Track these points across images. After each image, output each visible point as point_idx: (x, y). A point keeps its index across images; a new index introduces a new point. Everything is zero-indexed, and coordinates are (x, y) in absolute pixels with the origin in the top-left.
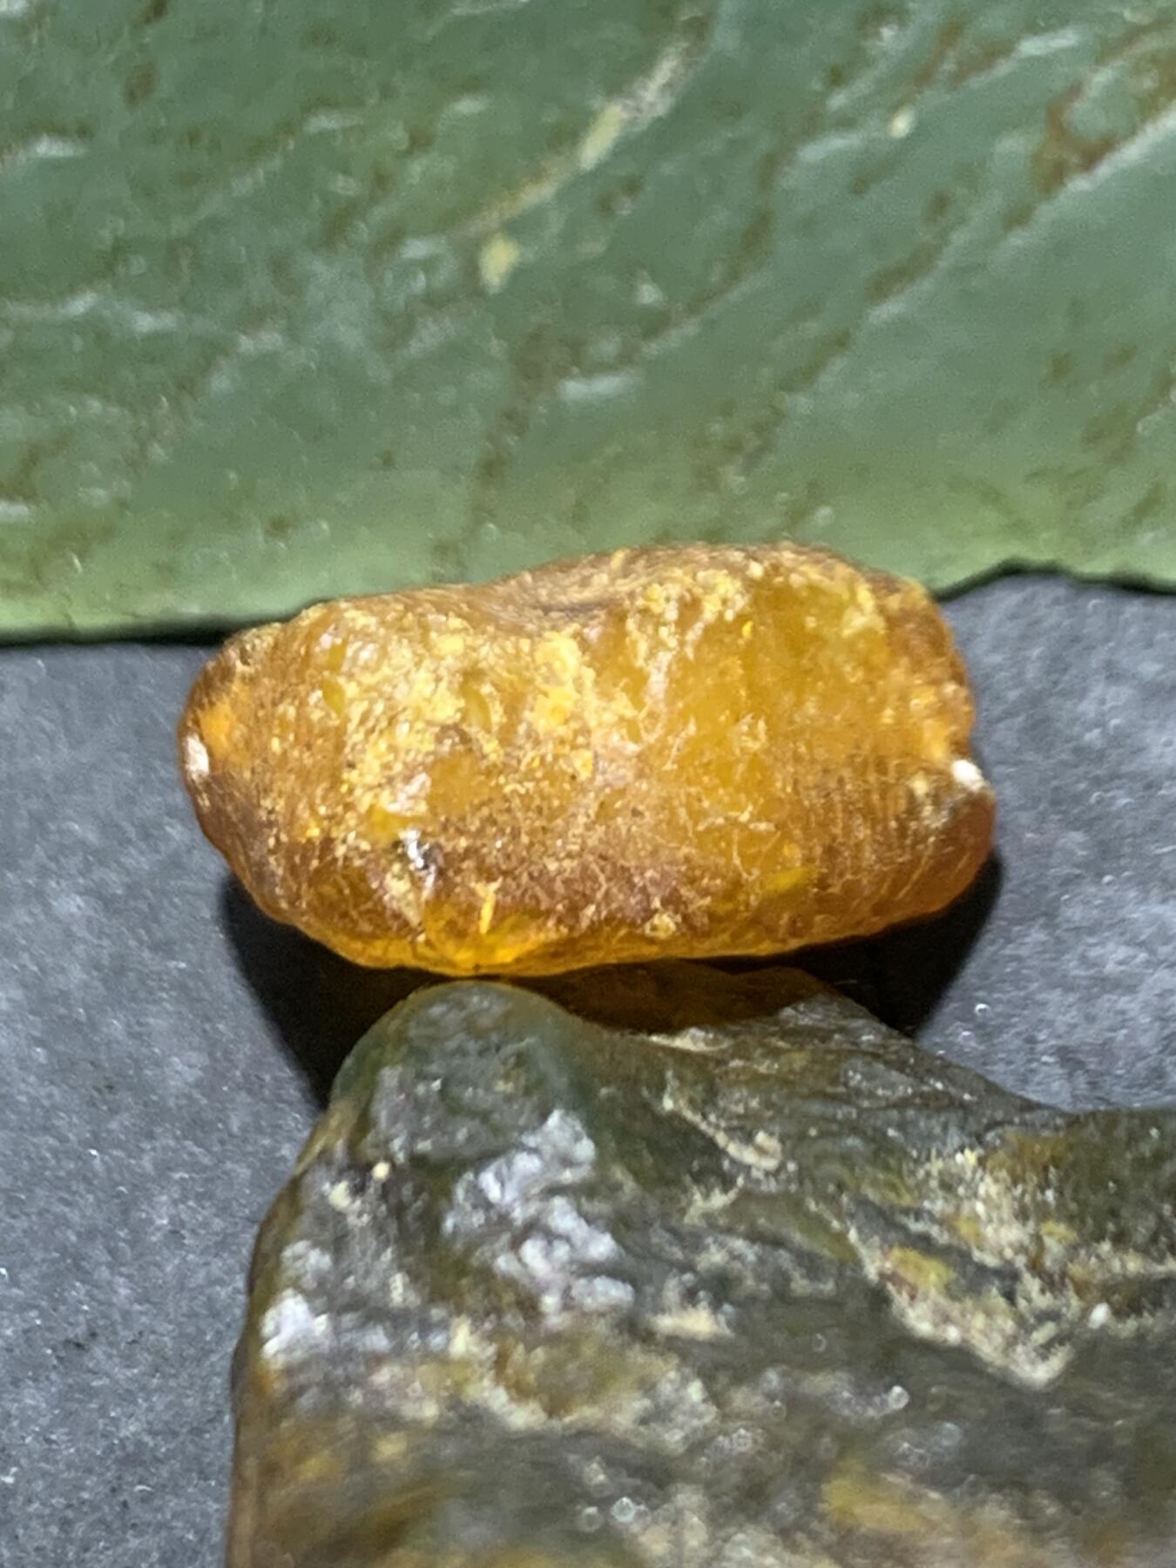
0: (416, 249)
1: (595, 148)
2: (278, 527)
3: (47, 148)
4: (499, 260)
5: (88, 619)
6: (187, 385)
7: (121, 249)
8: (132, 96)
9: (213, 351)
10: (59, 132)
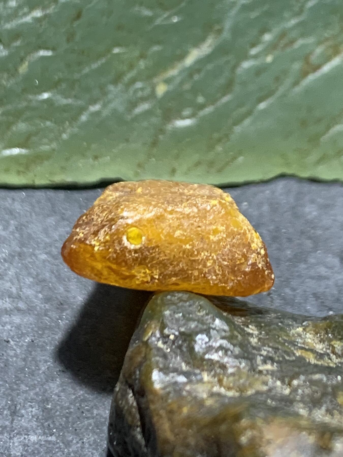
0: (139, 85)
1: (189, 61)
2: (96, 158)
3: (42, 53)
4: (161, 89)
5: (39, 182)
6: (75, 118)
7: (60, 81)
8: (68, 40)
9: (82, 109)
10: (47, 49)
